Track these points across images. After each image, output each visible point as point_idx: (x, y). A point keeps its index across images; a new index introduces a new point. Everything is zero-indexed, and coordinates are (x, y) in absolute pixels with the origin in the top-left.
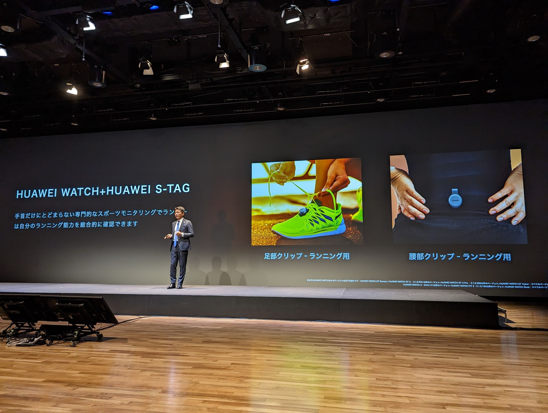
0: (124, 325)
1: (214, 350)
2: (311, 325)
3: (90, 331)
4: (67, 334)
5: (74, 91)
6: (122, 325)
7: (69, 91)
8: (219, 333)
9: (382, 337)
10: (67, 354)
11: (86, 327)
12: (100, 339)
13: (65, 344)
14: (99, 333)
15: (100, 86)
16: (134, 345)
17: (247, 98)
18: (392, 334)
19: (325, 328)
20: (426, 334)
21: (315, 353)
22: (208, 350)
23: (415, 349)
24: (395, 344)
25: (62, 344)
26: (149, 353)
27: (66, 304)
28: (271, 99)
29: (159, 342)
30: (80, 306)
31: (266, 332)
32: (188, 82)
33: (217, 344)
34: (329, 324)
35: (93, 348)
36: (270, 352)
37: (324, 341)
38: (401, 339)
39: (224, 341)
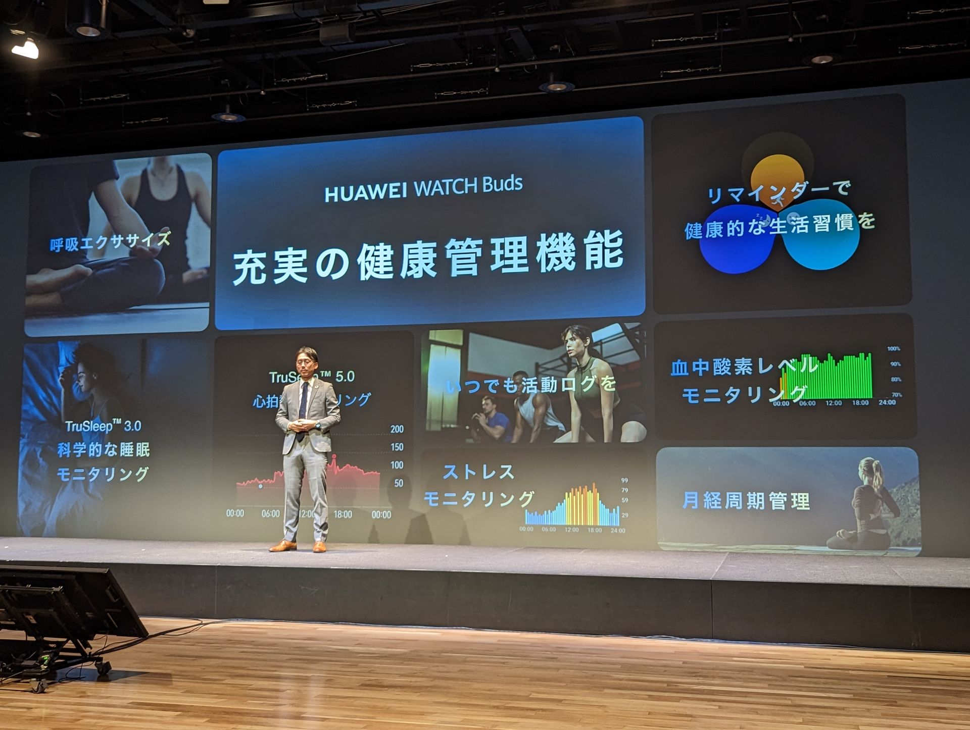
0: (161, 642)
1: (390, 707)
2: (636, 646)
3: (79, 655)
4: (23, 662)
5: (29, 50)
6: (155, 642)
7: (17, 50)
8: (402, 663)
9: (822, 680)
10: (25, 710)
11: (70, 645)
12: (104, 674)
13: (17, 687)
14: (101, 659)
15: (94, 35)
16: (189, 692)
17: (470, 61)
18: (851, 672)
19: (672, 653)
20: (939, 672)
21: (650, 716)
22: (374, 707)
23: (911, 711)
24: (859, 697)
25: (12, 687)
26: (227, 710)
27: (19, 588)
28: (531, 61)
29: (251, 685)
30: (54, 592)
31: (520, 662)
32: (316, 21)
33: (397, 691)
34: (684, 646)
35: (88, 696)
36: (532, 713)
37: (671, 687)
38: (874, 686)
39: (415, 684)
